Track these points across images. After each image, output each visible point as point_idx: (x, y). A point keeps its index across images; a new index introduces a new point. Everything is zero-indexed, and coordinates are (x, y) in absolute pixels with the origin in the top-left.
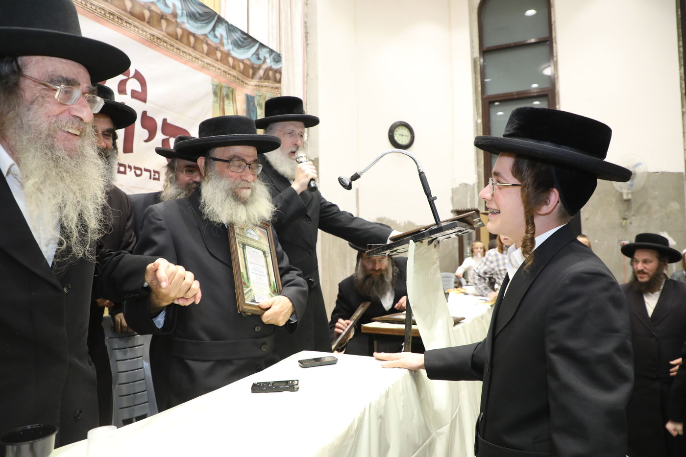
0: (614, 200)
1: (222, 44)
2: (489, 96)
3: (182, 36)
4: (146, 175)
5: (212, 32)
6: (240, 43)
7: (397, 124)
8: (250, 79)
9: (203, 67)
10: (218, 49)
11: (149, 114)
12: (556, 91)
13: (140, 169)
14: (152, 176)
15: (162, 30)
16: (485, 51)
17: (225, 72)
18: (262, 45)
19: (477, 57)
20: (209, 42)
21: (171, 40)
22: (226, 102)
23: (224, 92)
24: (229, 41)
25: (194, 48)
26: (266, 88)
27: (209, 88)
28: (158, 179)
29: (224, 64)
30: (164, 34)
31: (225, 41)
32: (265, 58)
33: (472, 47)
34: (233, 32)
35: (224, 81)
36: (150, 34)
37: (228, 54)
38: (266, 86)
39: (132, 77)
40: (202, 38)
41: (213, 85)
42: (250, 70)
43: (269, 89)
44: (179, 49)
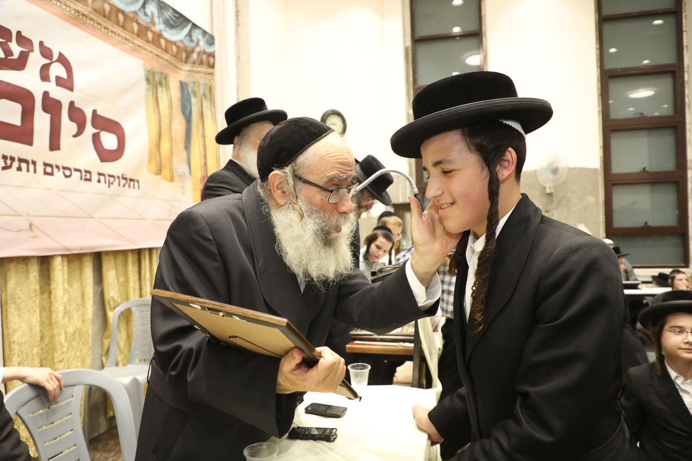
0: (538, 193)
1: (153, 23)
2: (419, 86)
3: (110, 13)
4: (76, 175)
5: (142, 9)
6: (172, 22)
7: (330, 112)
8: (184, 64)
9: (134, 50)
10: (150, 29)
11: (77, 105)
13: (69, 169)
14: (84, 177)
15: (88, 6)
16: (418, 41)
17: (157, 55)
18: (195, 26)
19: (408, 47)
20: (140, 21)
21: (98, 17)
22: (160, 89)
23: (157, 78)
24: (161, 20)
25: (123, 27)
26: (200, 74)
27: (141, 74)
28: (90, 180)
29: (157, 47)
30: (90, 10)
31: (156, 20)
32: (198, 40)
33: (405, 36)
34: (164, 9)
35: (156, 65)
36: (74, 10)
37: (159, 36)
38: (200, 72)
39: (57, 61)
40: (131, 15)
41: (145, 71)
42: (184, 54)
43: (203, 75)
44: (106, 28)
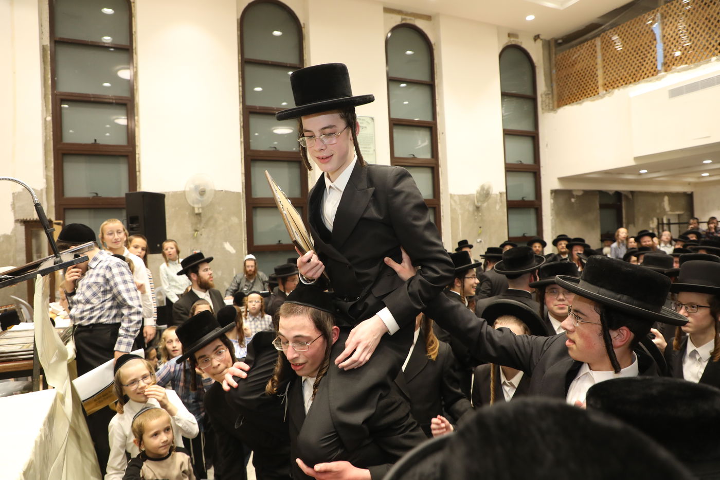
2: (60, 93)
12: (135, 103)
16: (58, 42)
19: (47, 45)
33: (41, 33)
